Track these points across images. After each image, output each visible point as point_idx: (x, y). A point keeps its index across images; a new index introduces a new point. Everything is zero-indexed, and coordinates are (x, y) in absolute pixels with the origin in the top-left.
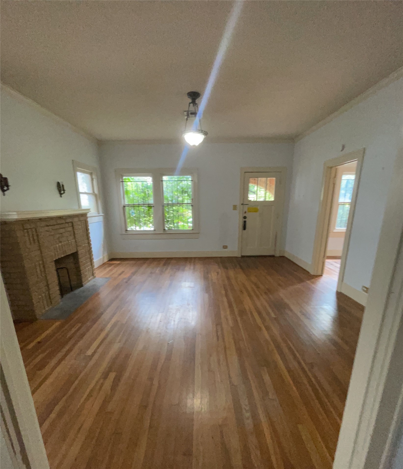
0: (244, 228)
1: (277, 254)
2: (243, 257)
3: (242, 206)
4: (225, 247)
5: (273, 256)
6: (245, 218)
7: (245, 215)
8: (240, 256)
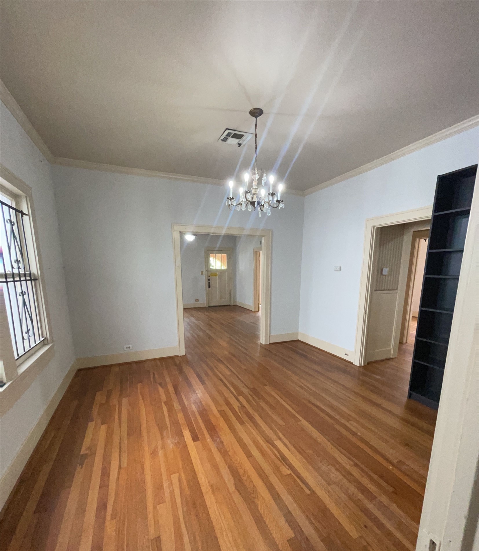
0: (209, 287)
1: (232, 304)
2: (209, 307)
3: (207, 272)
4: (197, 300)
5: (229, 305)
6: (209, 280)
7: (209, 278)
8: (208, 306)
